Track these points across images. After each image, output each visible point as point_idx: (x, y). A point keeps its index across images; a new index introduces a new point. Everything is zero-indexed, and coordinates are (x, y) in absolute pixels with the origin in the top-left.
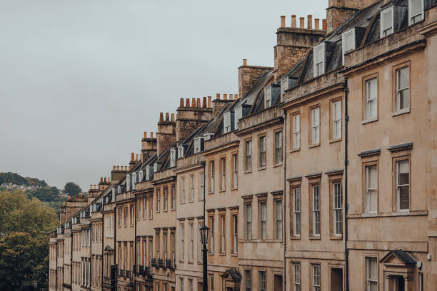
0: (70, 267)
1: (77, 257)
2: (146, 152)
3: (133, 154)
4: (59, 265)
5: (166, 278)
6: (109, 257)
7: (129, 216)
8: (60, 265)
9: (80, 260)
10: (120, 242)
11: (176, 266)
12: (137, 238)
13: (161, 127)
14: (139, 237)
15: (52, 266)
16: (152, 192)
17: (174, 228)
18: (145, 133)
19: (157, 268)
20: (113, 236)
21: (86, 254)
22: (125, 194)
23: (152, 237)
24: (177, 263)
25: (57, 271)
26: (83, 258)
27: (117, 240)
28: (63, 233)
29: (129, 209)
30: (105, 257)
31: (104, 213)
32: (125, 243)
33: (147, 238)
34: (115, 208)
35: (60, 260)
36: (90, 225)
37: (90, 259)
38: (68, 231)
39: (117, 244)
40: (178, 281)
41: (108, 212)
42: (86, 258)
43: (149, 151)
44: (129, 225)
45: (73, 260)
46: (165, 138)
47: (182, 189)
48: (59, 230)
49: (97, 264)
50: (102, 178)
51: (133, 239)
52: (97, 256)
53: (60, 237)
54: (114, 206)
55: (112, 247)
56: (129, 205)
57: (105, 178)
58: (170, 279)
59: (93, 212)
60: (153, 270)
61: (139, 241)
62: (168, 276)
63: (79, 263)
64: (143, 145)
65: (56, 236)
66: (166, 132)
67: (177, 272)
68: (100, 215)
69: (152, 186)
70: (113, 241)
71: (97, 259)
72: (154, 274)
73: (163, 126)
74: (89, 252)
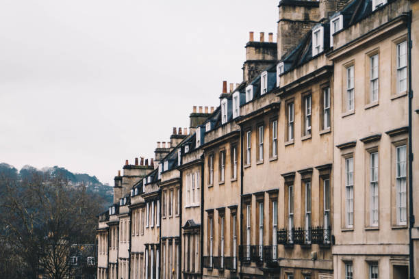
0: (127, 262)
1: (138, 246)
2: (253, 65)
3: (225, 83)
4: (111, 261)
5: (310, 264)
6: (192, 238)
7: (229, 165)
8: (113, 259)
9: (142, 249)
10: (211, 212)
11: (332, 239)
12: (246, 199)
13: (284, 10)
14: (249, 196)
15: (102, 262)
16: (278, 110)
17: (329, 167)
18: (252, 33)
19: (289, 248)
20: (198, 203)
21: (152, 238)
22: (220, 130)
23: (276, 192)
24: (337, 232)
25: (108, 269)
26: (147, 245)
27: (206, 208)
28: (117, 213)
29: (228, 153)
30: (185, 240)
31: (182, 169)
32: (222, 211)
33: (267, 196)
34: (203, 157)
35: (113, 254)
36: (160, 192)
37: (159, 246)
38: (124, 209)
39: (206, 214)
40: (339, 267)
41: (190, 166)
42: (152, 245)
43: (257, 62)
44: (228, 179)
45: (132, 251)
46: (292, 28)
47: (346, 88)
48: (112, 211)
49: (170, 253)
50: (175, 129)
51: (238, 202)
52: (171, 239)
53: (112, 219)
54: (201, 153)
55: (198, 221)
56: (228, 147)
57: (180, 129)
58: (318, 265)
59: (163, 173)
60: (279, 251)
61: (249, 203)
62: (315, 259)
63: (142, 254)
64: (248, 53)
65: (107, 219)
66: (294, 18)
67: (335, 250)
68: (176, 174)
69: (277, 100)
70: (199, 211)
71: (170, 244)
72: (281, 259)
73: (288, 9)
74: (157, 234)
